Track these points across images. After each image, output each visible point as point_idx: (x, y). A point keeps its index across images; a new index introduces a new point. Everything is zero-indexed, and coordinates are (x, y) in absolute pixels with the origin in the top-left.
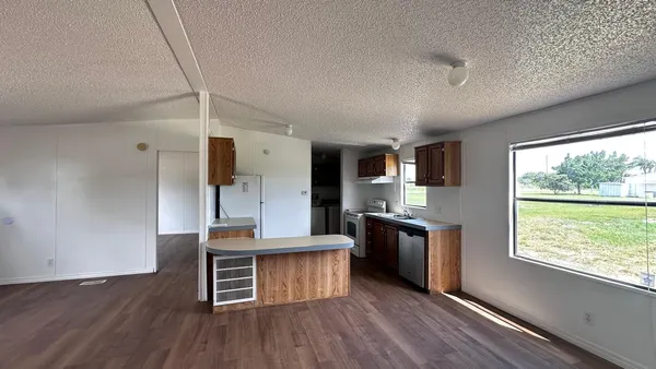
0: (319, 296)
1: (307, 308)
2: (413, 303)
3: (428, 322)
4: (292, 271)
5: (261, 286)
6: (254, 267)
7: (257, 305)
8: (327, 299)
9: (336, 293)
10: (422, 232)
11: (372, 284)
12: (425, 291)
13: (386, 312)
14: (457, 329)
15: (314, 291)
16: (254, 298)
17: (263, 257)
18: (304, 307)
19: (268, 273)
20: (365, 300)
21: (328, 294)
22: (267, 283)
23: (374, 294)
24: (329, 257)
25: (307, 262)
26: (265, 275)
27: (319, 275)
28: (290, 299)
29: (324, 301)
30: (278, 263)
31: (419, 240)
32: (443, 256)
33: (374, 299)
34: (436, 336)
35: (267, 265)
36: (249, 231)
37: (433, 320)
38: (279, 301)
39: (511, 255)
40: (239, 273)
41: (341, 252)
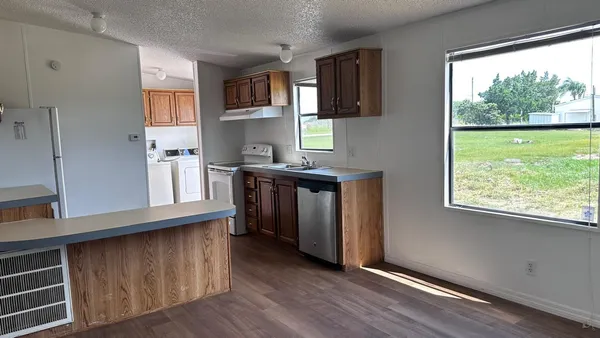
0: (183, 299)
1: (166, 320)
2: (324, 286)
3: (345, 305)
4: (134, 267)
5: (80, 298)
6: (65, 265)
7: (75, 329)
8: (199, 301)
9: (210, 290)
10: (332, 185)
11: (261, 270)
12: (337, 267)
13: (290, 304)
14: (386, 309)
15: (173, 293)
16: (70, 318)
17: (82, 248)
18: (161, 318)
19: (91, 273)
20: (256, 294)
21: (197, 294)
22: (92, 291)
23: (268, 283)
24: (196, 236)
25: (160, 248)
26: (85, 278)
27: (181, 267)
28: (135, 309)
29: (192, 307)
30: (108, 254)
31: (328, 197)
32: (361, 217)
33: (269, 289)
34: (363, 322)
35: (89, 261)
36: (44, 207)
37: (355, 304)
38: (115, 316)
39: (447, 204)
40: (35, 281)
41: (215, 227)
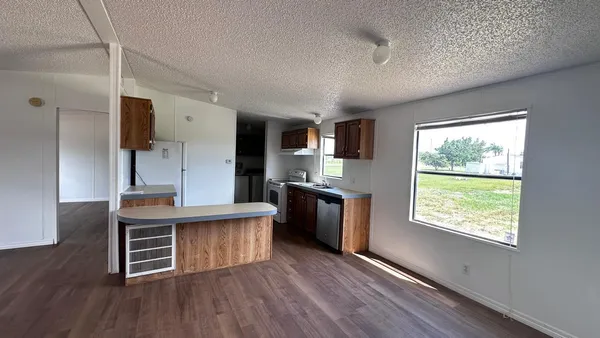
0: (241, 261)
1: (230, 274)
2: (328, 263)
3: (341, 279)
4: (214, 239)
5: (181, 254)
6: (173, 235)
7: (175, 274)
8: (250, 264)
9: (258, 259)
10: (338, 200)
11: (291, 247)
12: (339, 252)
13: (304, 272)
14: (366, 285)
15: (236, 257)
16: (173, 267)
17: (183, 226)
18: (226, 273)
19: (189, 242)
20: (286, 263)
21: (250, 259)
22: (188, 251)
23: (294, 257)
24: (252, 224)
25: (231, 229)
26: (185, 243)
27: (242, 242)
28: (212, 265)
29: (246, 267)
30: (200, 233)
31: (335, 207)
32: (356, 222)
33: (293, 261)
34: (349, 292)
35: (188, 234)
36: (168, 199)
37: (346, 278)
38: (200, 268)
39: (411, 219)
40: (156, 243)
41: (264, 220)
